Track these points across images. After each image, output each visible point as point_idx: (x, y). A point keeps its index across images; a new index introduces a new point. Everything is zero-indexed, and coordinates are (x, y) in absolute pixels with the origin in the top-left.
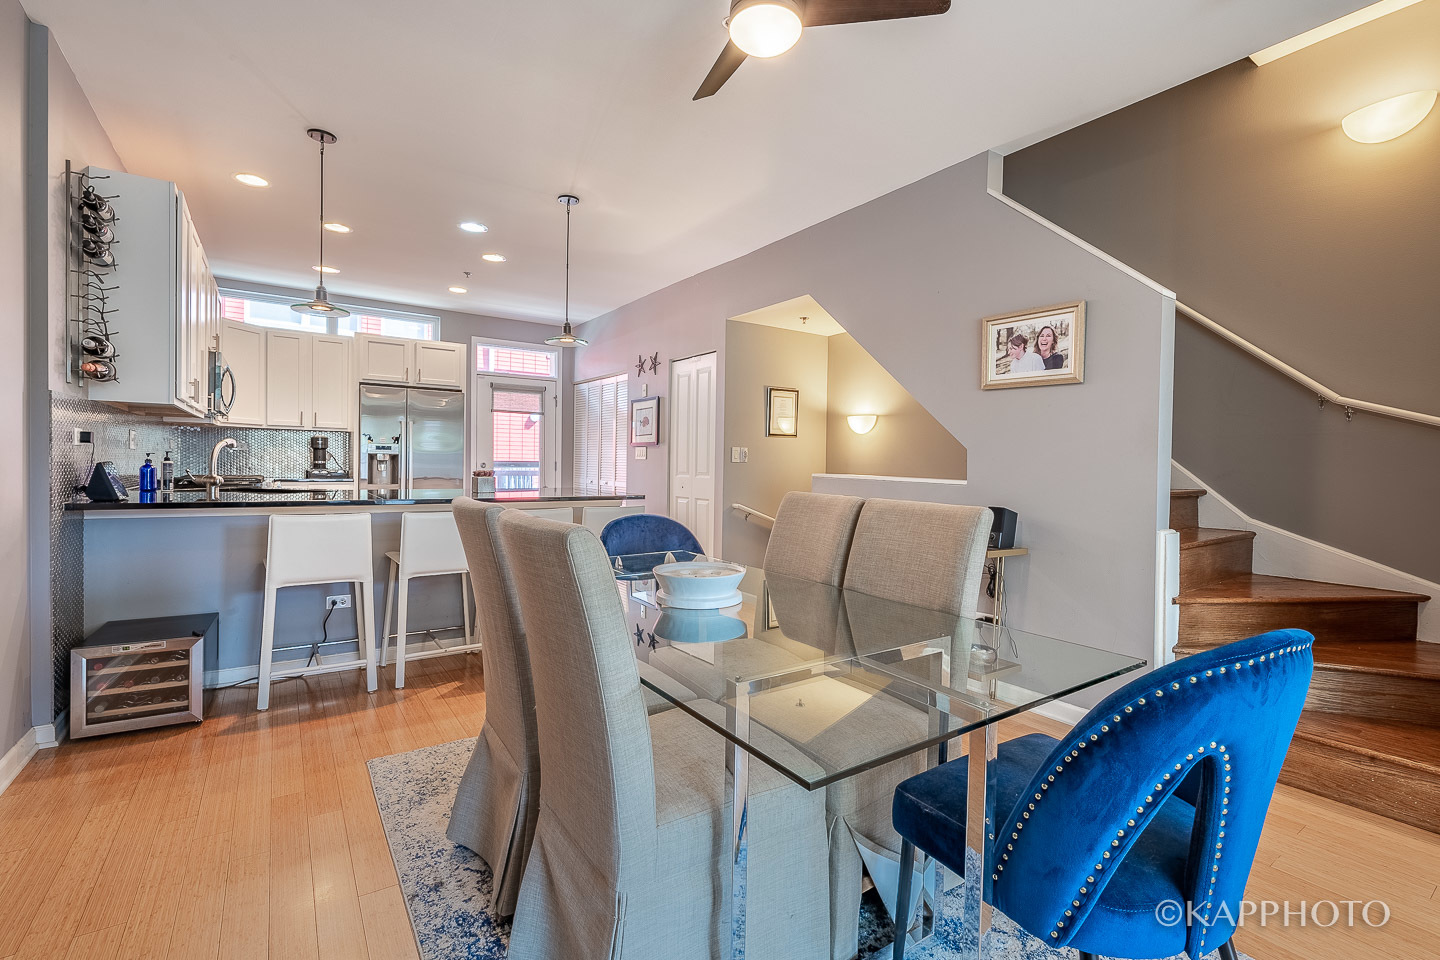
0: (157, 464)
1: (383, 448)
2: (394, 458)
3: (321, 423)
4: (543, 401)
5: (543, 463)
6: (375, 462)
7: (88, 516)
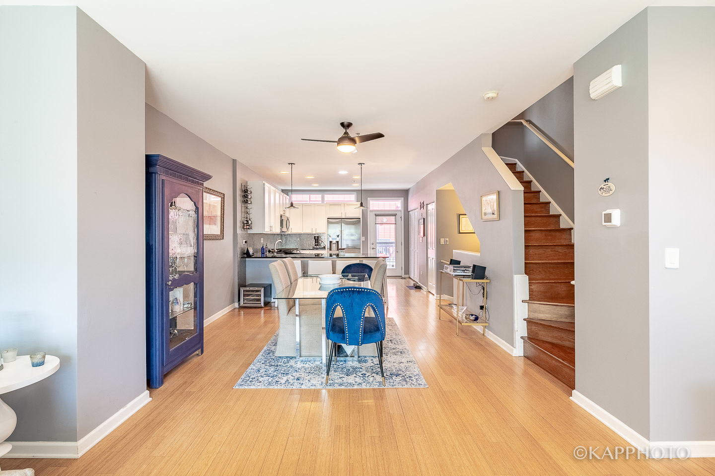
0: (264, 247)
1: (334, 239)
2: (338, 242)
3: (318, 232)
4: (395, 219)
5: (396, 243)
6: (332, 244)
7: (247, 259)
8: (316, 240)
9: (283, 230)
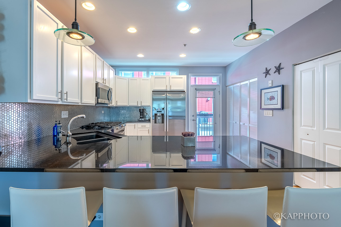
1: (159, 112)
2: (163, 115)
3: (143, 104)
5: (215, 115)
6: (157, 116)
8: (141, 112)
9: (100, 100)
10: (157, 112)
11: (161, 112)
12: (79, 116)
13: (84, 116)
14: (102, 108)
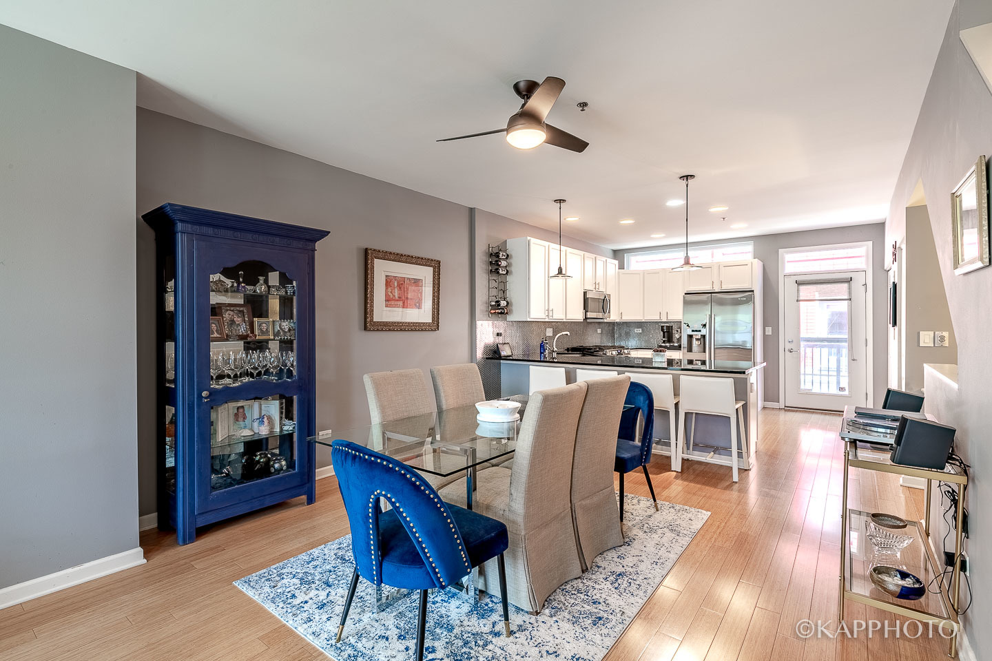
1: (696, 331)
2: (704, 337)
3: (669, 318)
4: (850, 288)
5: (851, 339)
6: (693, 339)
7: (502, 362)
8: (664, 333)
9: (589, 315)
10: (693, 331)
11: (700, 331)
12: (564, 333)
13: (568, 333)
14: (596, 325)
